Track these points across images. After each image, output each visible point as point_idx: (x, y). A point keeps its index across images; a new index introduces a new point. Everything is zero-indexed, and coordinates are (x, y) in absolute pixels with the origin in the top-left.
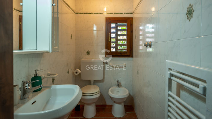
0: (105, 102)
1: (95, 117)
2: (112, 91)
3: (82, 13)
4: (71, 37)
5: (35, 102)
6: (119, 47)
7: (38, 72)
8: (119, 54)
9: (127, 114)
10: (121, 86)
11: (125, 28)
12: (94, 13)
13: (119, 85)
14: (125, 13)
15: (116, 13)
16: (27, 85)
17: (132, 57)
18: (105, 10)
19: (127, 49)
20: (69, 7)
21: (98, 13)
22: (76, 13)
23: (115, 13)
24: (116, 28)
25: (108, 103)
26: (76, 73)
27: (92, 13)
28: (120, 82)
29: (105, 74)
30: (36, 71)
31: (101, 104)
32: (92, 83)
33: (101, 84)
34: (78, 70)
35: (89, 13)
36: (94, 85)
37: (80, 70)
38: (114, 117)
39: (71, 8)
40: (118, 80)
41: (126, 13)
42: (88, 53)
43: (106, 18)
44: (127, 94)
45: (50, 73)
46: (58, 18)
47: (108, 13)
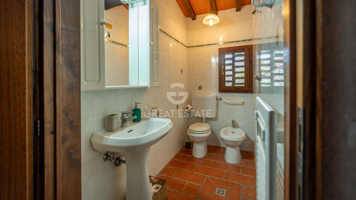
0: (219, 144)
1: (204, 157)
2: (224, 133)
3: (194, 46)
4: (182, 71)
5: (132, 130)
6: (237, 81)
7: (138, 105)
8: (235, 90)
9: (242, 162)
10: (238, 127)
11: (243, 58)
12: (206, 45)
13: (234, 125)
14: (242, 41)
15: (231, 42)
16: (125, 115)
17: (252, 92)
18: (221, 39)
19: (245, 84)
20: (178, 42)
21: (210, 45)
22: (188, 47)
23: (229, 42)
24: (233, 59)
25: (223, 145)
26: (187, 108)
27: (204, 46)
28: (236, 122)
29: (219, 112)
30: (136, 103)
31: (214, 145)
32: (204, 120)
33: (214, 123)
34: (189, 106)
35: (201, 46)
36: (206, 123)
37: (191, 105)
38: (225, 161)
39: (181, 43)
40: (234, 119)
41: (244, 41)
42: (200, 88)
43: (219, 49)
44: (243, 137)
45: (154, 106)
46: (158, 55)
47: (224, 43)
